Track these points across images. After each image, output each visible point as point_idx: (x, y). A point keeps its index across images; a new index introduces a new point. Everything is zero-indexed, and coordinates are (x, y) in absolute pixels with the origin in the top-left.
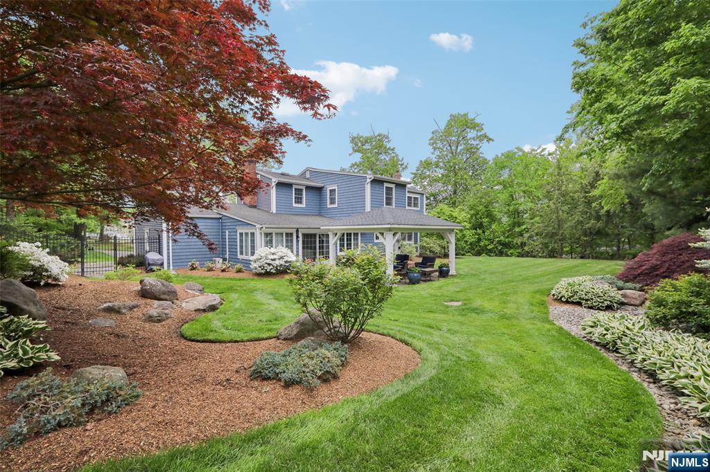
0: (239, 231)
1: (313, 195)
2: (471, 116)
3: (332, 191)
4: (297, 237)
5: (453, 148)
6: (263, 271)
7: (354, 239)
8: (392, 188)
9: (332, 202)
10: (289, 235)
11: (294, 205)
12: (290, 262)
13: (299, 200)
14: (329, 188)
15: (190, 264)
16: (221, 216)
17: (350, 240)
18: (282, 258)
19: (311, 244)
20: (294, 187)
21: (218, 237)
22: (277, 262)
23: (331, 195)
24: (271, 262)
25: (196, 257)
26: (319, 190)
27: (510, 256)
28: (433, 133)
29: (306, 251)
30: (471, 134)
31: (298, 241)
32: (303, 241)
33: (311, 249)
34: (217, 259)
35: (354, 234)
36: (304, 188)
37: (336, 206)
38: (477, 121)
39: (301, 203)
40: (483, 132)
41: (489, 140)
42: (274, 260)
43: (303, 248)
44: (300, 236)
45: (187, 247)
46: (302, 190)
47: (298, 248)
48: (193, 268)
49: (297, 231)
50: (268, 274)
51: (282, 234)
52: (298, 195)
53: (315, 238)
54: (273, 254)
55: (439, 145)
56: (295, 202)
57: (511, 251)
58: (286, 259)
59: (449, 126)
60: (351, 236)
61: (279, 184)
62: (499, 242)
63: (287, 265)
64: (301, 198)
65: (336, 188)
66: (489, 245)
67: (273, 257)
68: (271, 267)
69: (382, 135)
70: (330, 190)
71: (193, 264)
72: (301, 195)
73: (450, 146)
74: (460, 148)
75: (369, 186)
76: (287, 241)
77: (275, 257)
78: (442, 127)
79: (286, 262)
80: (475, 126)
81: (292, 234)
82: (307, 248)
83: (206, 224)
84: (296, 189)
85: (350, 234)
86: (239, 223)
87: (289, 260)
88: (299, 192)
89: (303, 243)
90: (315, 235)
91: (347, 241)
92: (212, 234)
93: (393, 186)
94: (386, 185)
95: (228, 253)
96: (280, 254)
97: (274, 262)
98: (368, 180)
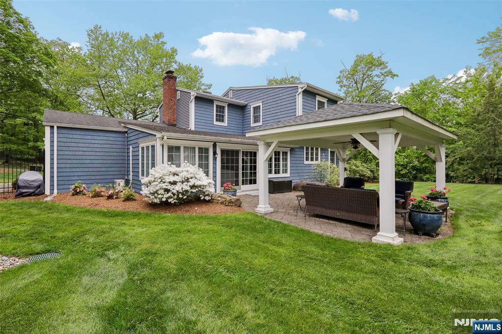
0: (141, 145)
1: (236, 114)
2: (375, 56)
3: (257, 109)
4: (215, 153)
5: (359, 85)
6: (157, 201)
7: (283, 158)
8: (324, 103)
9: (256, 119)
10: (203, 151)
11: (215, 123)
12: (200, 186)
13: (220, 118)
14: (253, 105)
15: (73, 187)
16: (126, 130)
17: (279, 161)
18: (187, 180)
19: (232, 163)
20: (215, 103)
21: (123, 154)
22: (178, 188)
23: (254, 113)
24: (169, 187)
25: (82, 178)
26: (242, 108)
27: (426, 181)
28: (341, 72)
29: (225, 171)
30: (377, 71)
31: (215, 159)
32: (222, 160)
33: (232, 169)
34: (118, 181)
35: (283, 152)
36: (226, 105)
37: (261, 124)
38: (383, 59)
39: (223, 121)
40: (388, 69)
41: (393, 76)
42: (175, 183)
43: (223, 168)
44: (219, 152)
45: (80, 166)
46: (223, 107)
47: (215, 168)
48: (76, 193)
49: (215, 146)
50: (165, 205)
51: (194, 148)
52: (220, 112)
53: (238, 155)
54: (174, 175)
55: (345, 82)
56: (217, 120)
57: (427, 176)
58: (192, 182)
59: (356, 65)
60: (279, 155)
61: (198, 99)
62: (414, 168)
63: (194, 191)
64: (223, 116)
65: (261, 104)
66: (402, 170)
67: (172, 179)
68: (170, 194)
69: (294, 77)
70: (254, 108)
71: (76, 187)
72: (223, 112)
73: (356, 83)
74: (364, 85)
75: (301, 96)
76: (200, 158)
77: (176, 178)
78: (349, 68)
79: (193, 187)
80: (380, 64)
81: (207, 150)
82: (228, 168)
83: (105, 138)
84: (217, 106)
85: (279, 152)
86: (141, 135)
87: (198, 183)
88: (220, 109)
89: (222, 162)
90: (237, 152)
91: (275, 161)
92: (115, 150)
93: (325, 100)
94: (318, 98)
95: (131, 174)
96: (184, 175)
97: (173, 187)
98: (300, 90)
